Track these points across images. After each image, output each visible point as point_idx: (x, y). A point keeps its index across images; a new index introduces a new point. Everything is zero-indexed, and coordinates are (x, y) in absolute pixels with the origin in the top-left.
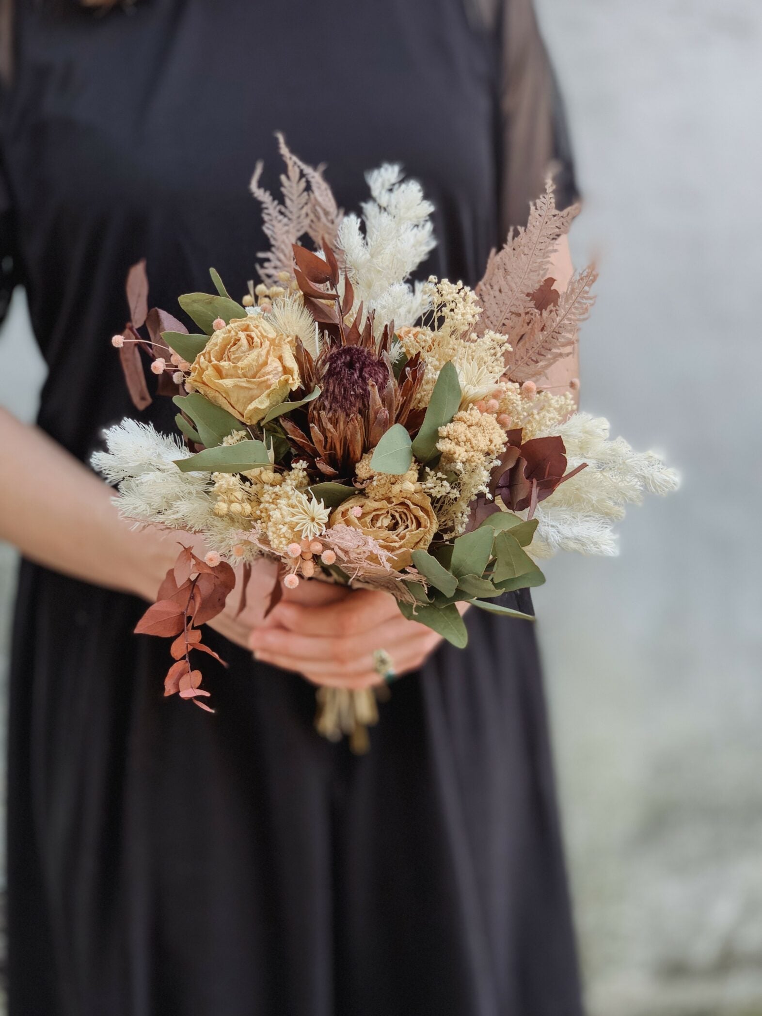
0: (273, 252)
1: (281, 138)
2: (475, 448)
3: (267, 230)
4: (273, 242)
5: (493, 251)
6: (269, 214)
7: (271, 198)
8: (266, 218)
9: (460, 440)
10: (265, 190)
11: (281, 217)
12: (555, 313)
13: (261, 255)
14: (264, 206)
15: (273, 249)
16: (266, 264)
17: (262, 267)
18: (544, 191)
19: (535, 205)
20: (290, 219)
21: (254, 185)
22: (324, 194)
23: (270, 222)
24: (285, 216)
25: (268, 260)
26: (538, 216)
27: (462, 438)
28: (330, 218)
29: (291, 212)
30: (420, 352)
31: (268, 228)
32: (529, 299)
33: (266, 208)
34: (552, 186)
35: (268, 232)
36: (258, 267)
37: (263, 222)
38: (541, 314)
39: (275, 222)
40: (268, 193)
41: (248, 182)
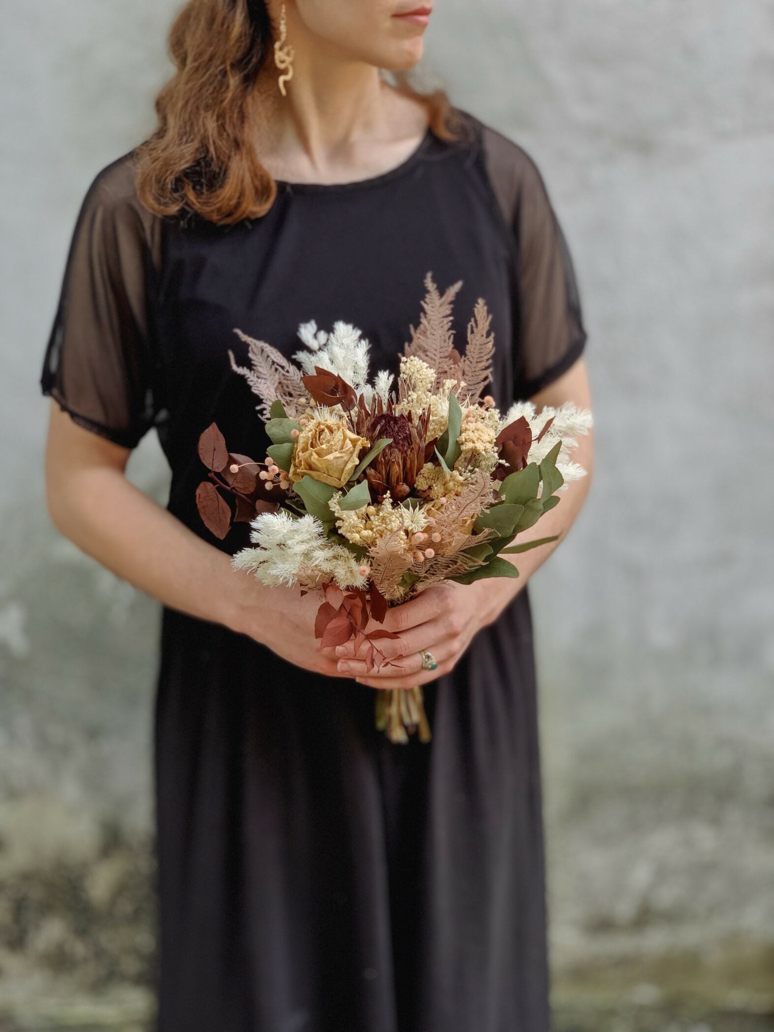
0: (265, 403)
1: (238, 332)
2: (485, 441)
3: (254, 390)
4: (262, 397)
5: (406, 345)
6: (252, 381)
7: (248, 370)
8: (251, 384)
9: (474, 440)
10: (243, 367)
11: (259, 380)
12: (467, 361)
13: (258, 408)
14: (247, 377)
15: (264, 401)
16: (265, 412)
17: (262, 415)
18: (428, 292)
19: (425, 302)
20: (265, 379)
21: (235, 367)
22: (276, 356)
23: (254, 385)
24: (262, 378)
25: (264, 409)
26: (431, 309)
27: (475, 439)
28: (286, 370)
29: (264, 374)
30: (410, 411)
31: (255, 390)
32: (448, 359)
33: (249, 378)
34: (433, 286)
35: (256, 392)
36: (259, 416)
37: (250, 387)
38: (458, 366)
39: (258, 385)
40: (245, 368)
41: (230, 366)
